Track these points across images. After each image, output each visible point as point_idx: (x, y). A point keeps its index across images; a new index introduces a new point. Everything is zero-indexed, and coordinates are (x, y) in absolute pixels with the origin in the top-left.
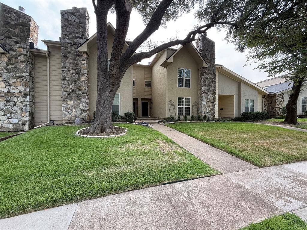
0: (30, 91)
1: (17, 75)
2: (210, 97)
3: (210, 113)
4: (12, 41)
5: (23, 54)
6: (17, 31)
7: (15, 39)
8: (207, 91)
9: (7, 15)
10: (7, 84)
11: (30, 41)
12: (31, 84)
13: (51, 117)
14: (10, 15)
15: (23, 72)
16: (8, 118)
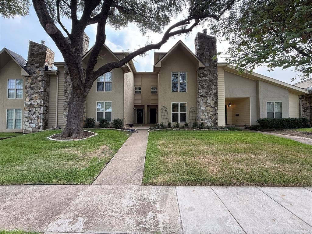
0: (44, 103)
1: (36, 91)
2: (210, 101)
3: (210, 120)
4: (34, 67)
5: (40, 75)
6: (38, 59)
7: (36, 65)
8: (205, 95)
9: (33, 49)
10: (30, 98)
11: (45, 65)
12: (45, 97)
13: (58, 123)
14: (34, 48)
15: (40, 89)
16: (30, 124)
